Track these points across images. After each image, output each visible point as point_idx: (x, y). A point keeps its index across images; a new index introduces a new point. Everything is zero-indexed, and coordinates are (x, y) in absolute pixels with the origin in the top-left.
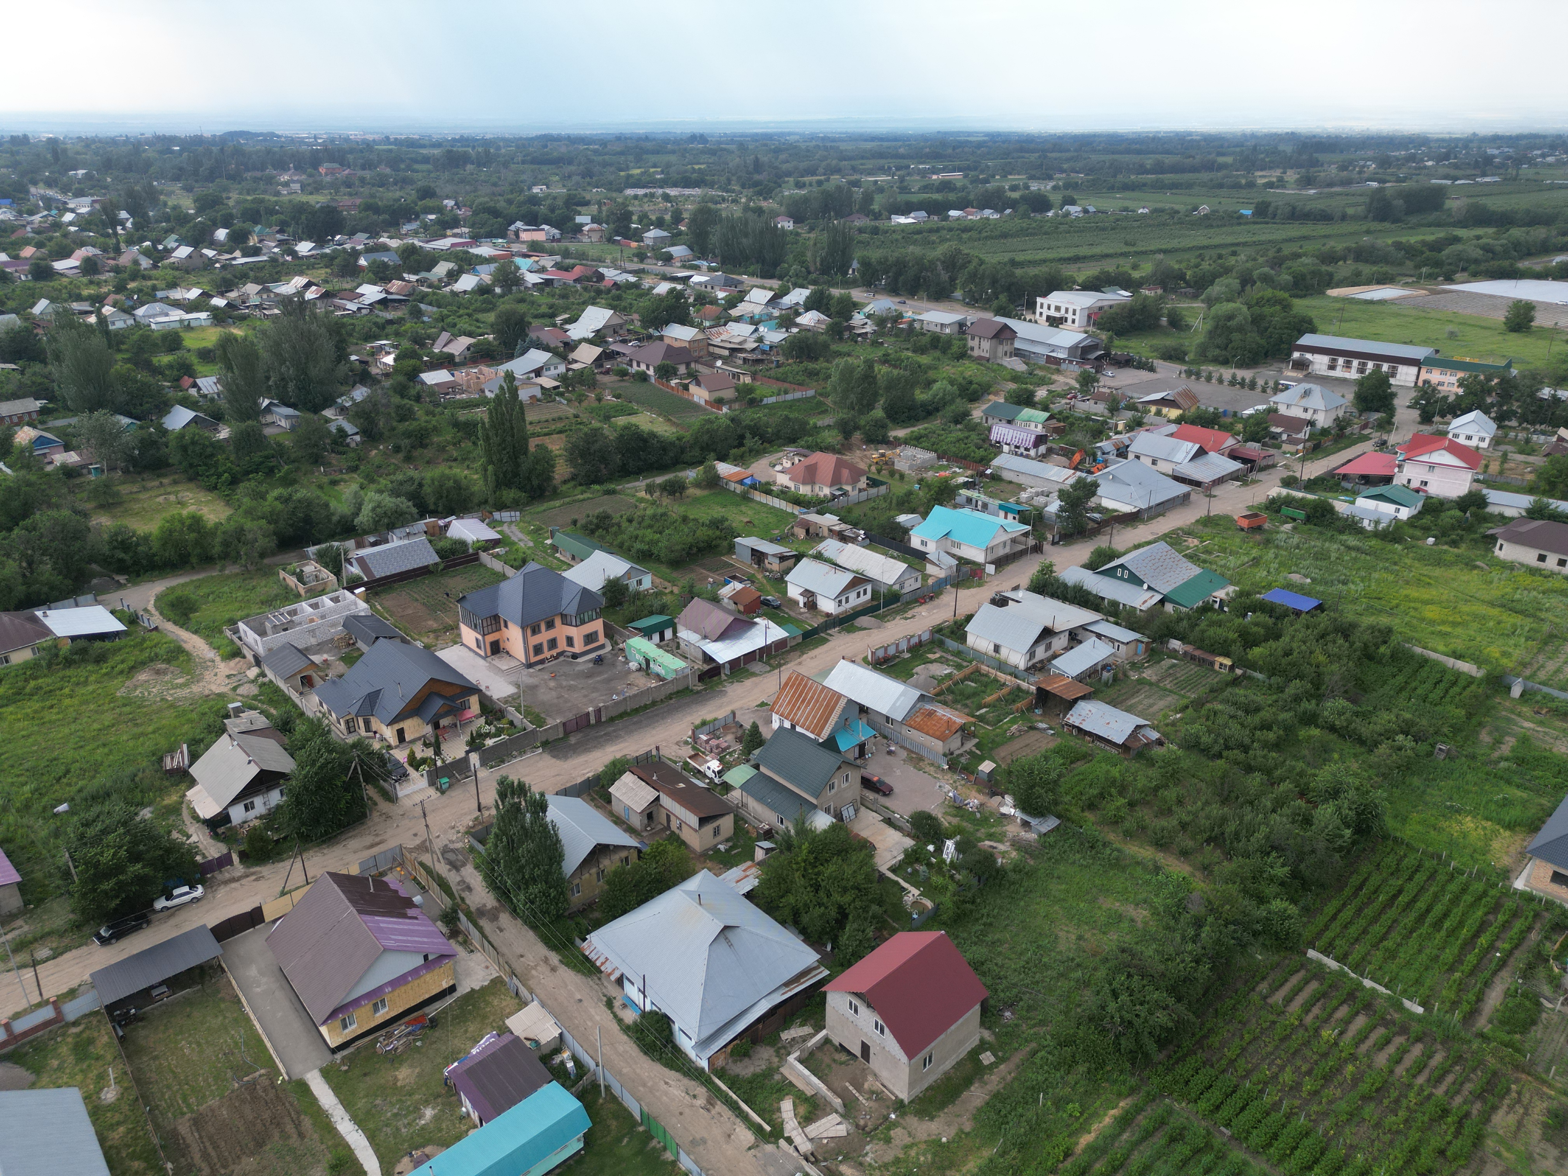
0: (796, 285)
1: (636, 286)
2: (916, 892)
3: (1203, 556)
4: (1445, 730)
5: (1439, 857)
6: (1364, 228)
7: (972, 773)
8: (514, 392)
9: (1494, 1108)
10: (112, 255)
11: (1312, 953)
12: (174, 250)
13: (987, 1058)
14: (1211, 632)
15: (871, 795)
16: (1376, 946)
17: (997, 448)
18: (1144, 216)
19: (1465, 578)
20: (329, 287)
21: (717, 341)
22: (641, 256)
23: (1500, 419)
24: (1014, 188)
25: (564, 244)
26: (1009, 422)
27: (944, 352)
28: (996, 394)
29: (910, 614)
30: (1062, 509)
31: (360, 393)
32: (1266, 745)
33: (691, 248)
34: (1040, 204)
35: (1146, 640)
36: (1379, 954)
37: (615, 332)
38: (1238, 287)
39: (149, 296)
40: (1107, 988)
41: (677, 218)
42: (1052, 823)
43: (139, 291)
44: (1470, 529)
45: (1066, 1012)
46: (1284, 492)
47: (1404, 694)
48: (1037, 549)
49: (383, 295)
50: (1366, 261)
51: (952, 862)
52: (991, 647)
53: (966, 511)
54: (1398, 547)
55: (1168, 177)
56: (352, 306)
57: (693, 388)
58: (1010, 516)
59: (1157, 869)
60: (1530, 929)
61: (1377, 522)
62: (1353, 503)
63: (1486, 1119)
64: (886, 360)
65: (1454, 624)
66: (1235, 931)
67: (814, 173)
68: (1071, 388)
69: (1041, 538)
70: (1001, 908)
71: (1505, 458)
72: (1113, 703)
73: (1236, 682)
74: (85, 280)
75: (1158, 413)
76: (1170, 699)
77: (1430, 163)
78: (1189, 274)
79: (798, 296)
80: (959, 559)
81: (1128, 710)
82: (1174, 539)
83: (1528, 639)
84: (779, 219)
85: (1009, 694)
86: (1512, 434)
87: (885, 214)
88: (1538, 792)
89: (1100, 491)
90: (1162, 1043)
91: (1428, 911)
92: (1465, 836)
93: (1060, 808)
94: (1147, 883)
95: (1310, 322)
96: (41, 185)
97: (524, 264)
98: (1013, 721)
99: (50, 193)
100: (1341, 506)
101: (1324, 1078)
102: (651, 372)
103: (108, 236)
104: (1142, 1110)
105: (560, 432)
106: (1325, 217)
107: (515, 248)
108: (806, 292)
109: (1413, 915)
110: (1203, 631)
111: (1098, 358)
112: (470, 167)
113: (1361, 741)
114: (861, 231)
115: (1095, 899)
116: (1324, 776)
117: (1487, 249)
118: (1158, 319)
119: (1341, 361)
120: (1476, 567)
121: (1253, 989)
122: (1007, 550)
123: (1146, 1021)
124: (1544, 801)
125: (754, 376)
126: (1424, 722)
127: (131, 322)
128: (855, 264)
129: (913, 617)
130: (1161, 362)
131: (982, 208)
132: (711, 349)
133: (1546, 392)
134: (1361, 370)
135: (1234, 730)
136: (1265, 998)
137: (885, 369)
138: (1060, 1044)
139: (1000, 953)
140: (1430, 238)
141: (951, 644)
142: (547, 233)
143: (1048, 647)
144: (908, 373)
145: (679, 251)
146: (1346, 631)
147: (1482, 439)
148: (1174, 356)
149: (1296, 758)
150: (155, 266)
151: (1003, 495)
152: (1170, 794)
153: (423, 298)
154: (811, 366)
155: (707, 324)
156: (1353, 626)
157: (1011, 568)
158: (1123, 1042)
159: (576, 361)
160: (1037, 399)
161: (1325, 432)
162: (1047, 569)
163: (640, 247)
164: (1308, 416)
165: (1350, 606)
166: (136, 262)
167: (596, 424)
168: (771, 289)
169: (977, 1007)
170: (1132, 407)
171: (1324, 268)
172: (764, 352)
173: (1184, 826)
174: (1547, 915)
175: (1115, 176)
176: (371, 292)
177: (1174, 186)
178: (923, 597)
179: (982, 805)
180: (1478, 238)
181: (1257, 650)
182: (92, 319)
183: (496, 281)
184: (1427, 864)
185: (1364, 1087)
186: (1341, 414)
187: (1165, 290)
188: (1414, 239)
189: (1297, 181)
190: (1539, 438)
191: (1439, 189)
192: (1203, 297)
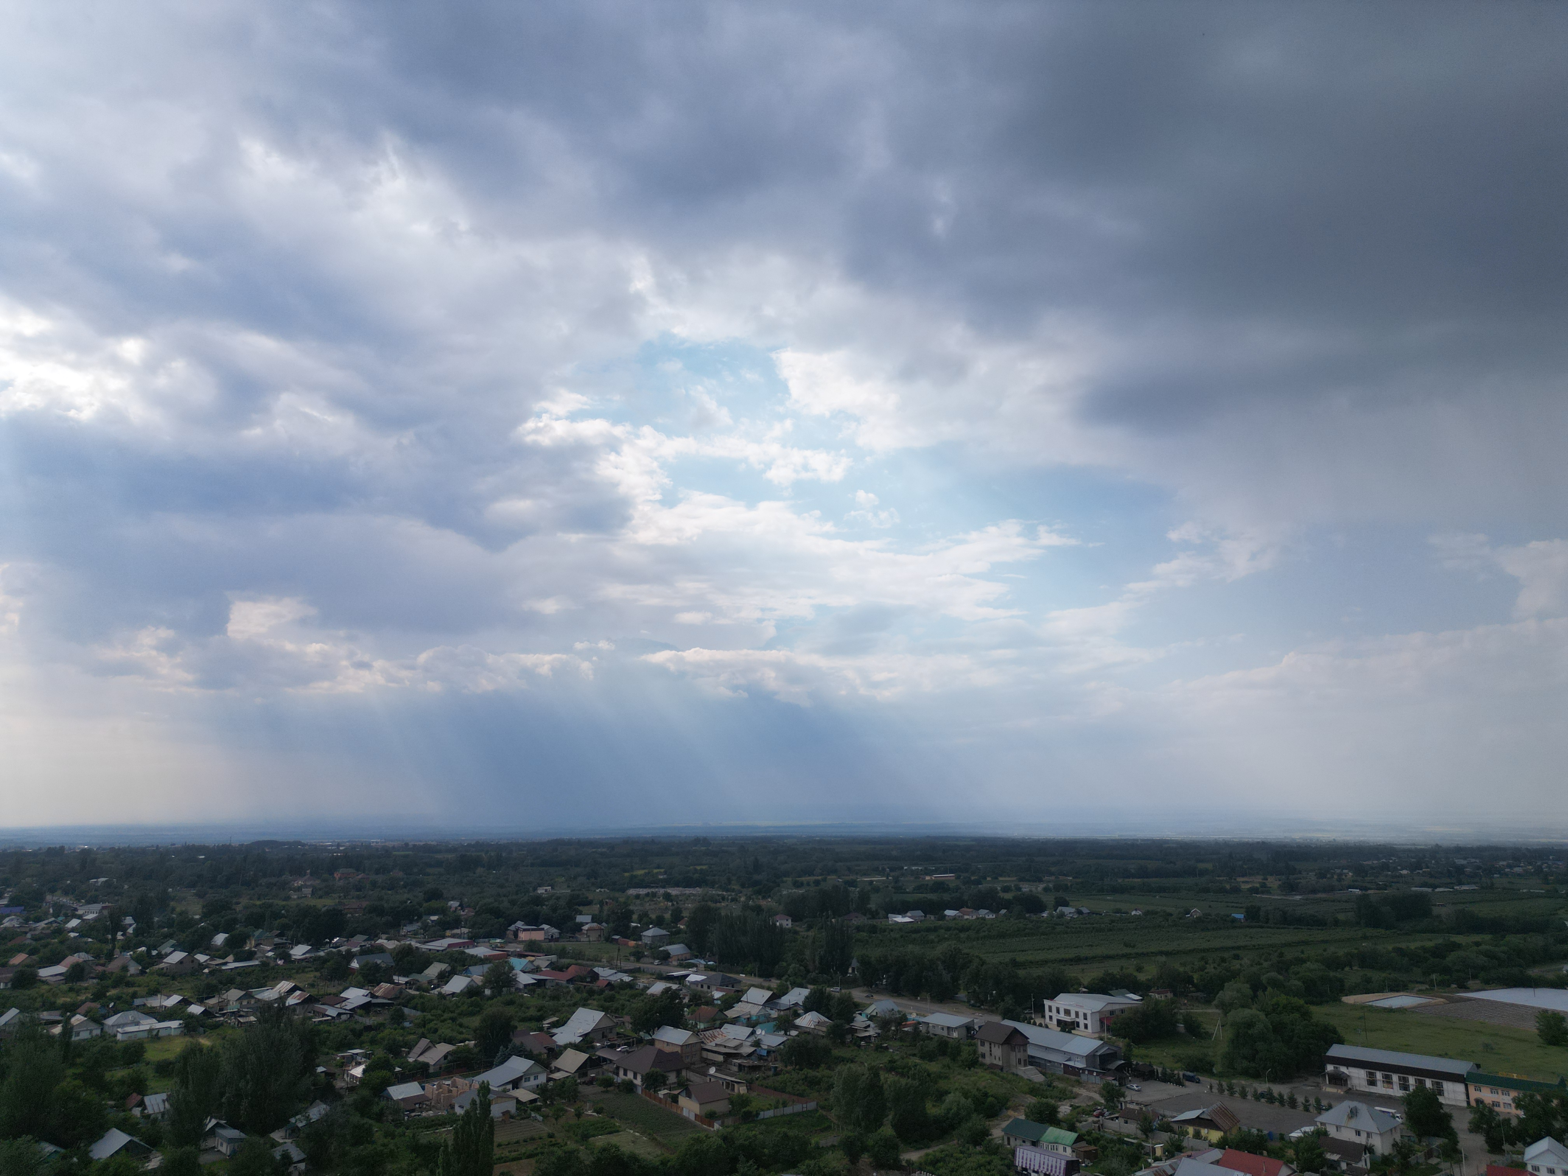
0: (796, 985)
1: (630, 986)
6: (1360, 934)
8: (486, 1106)
10: (102, 961)
12: (167, 955)
18: (1138, 918)
20: (314, 992)
21: (711, 1045)
22: (638, 955)
24: (1006, 889)
25: (560, 944)
26: (1034, 1144)
27: (954, 1059)
28: (1015, 1108)
31: (317, 1111)
33: (689, 947)
34: (1034, 905)
37: (604, 1036)
38: (1249, 992)
39: (125, 1004)
41: (677, 916)
43: (119, 998)
49: (368, 999)
50: (1373, 967)
55: (1154, 881)
56: (332, 1012)
57: (683, 1101)
64: (891, 1067)
67: (811, 874)
68: (1097, 1104)
74: (65, 987)
75: (1197, 1136)
77: (1404, 872)
78: (1196, 977)
79: (797, 996)
84: (777, 917)
87: (882, 913)
95: (1335, 1031)
96: (59, 892)
97: (518, 963)
99: (64, 900)
102: (638, 1081)
103: (106, 941)
105: (530, 1156)
106: (1317, 923)
107: (511, 948)
108: (805, 992)
111: (1119, 1069)
112: (480, 870)
114: (859, 929)
117: (1491, 956)
118: (1174, 1025)
119: (1379, 1075)
125: (750, 1085)
127: (97, 1032)
128: (855, 963)
131: (977, 908)
132: (705, 1054)
134: (1404, 1087)
137: (892, 1078)
140: (1429, 944)
142: (546, 932)
144: (916, 1083)
145: (676, 949)
150: (143, 972)
153: (408, 1002)
154: (812, 1073)
155: (701, 1026)
159: (558, 1070)
160: (1060, 1116)
161: (1386, 1160)
163: (637, 946)
164: (1362, 1140)
166: (125, 968)
167: (571, 1145)
168: (769, 989)
170: (1167, 1128)
171: (1332, 974)
172: (761, 1057)
175: (1102, 879)
176: (355, 996)
177: (1161, 890)
180: (1477, 944)
182: (57, 1030)
183: (487, 982)
186: (1398, 1138)
187: (1175, 994)
188: (1413, 945)
189: (1279, 887)
191: (1423, 896)
192: (1216, 1002)
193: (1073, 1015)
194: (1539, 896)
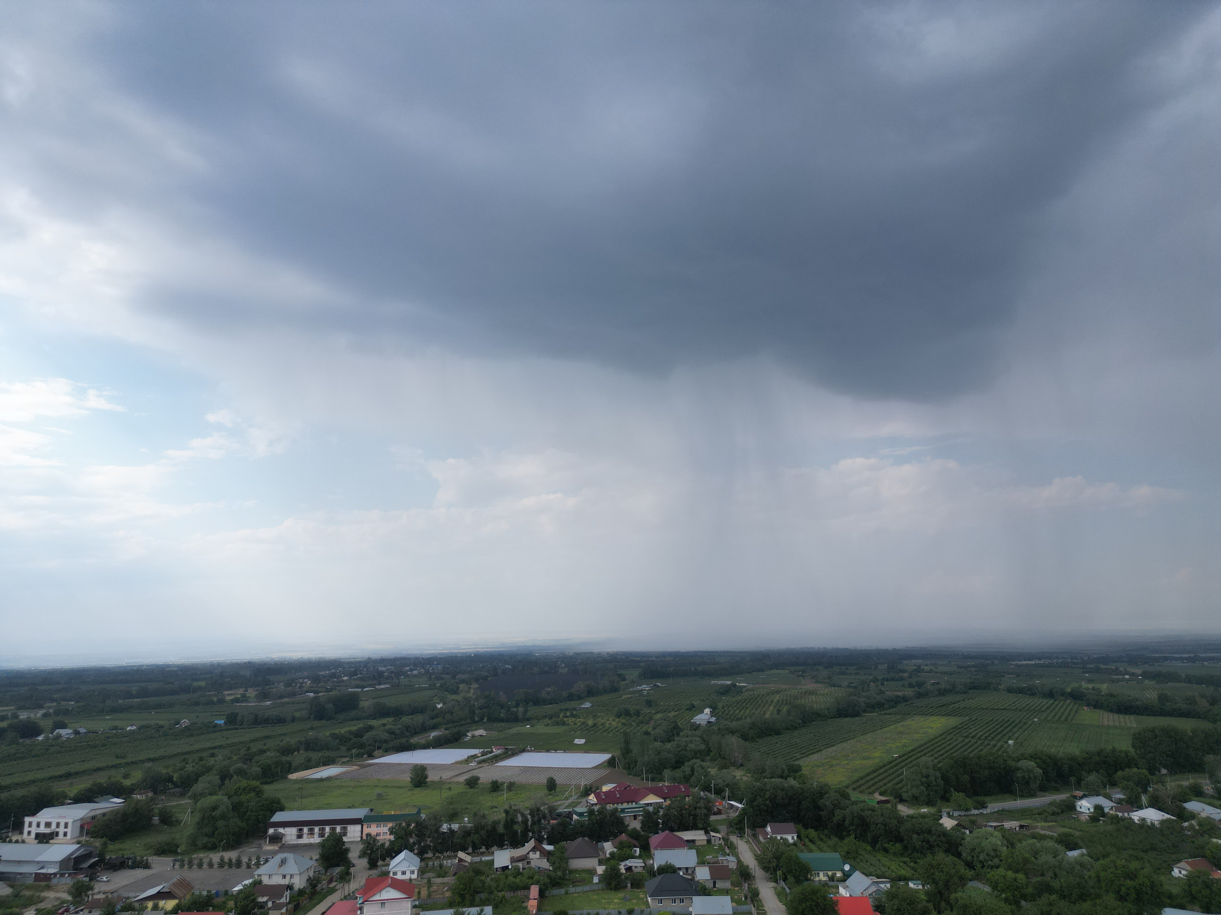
6: (309, 726)
18: (131, 733)
23: (421, 854)
34: (30, 730)
38: (219, 782)
50: (314, 750)
55: (152, 700)
68: (63, 902)
71: (429, 883)
75: (155, 908)
77: (345, 678)
78: (176, 777)
86: (431, 864)
95: (279, 802)
106: (280, 721)
111: (92, 866)
117: (391, 732)
118: (150, 819)
119: (305, 830)
130: (155, 858)
133: (445, 827)
134: (322, 835)
140: (354, 728)
147: (413, 872)
148: (164, 850)
161: (301, 892)
164: (286, 882)
170: (129, 907)
171: (284, 758)
175: (104, 701)
177: (158, 706)
180: (384, 725)
186: (311, 874)
187: (155, 793)
188: (343, 730)
189: (256, 696)
190: (447, 863)
191: (355, 694)
192: (189, 794)
193: (54, 826)
194: (424, 689)
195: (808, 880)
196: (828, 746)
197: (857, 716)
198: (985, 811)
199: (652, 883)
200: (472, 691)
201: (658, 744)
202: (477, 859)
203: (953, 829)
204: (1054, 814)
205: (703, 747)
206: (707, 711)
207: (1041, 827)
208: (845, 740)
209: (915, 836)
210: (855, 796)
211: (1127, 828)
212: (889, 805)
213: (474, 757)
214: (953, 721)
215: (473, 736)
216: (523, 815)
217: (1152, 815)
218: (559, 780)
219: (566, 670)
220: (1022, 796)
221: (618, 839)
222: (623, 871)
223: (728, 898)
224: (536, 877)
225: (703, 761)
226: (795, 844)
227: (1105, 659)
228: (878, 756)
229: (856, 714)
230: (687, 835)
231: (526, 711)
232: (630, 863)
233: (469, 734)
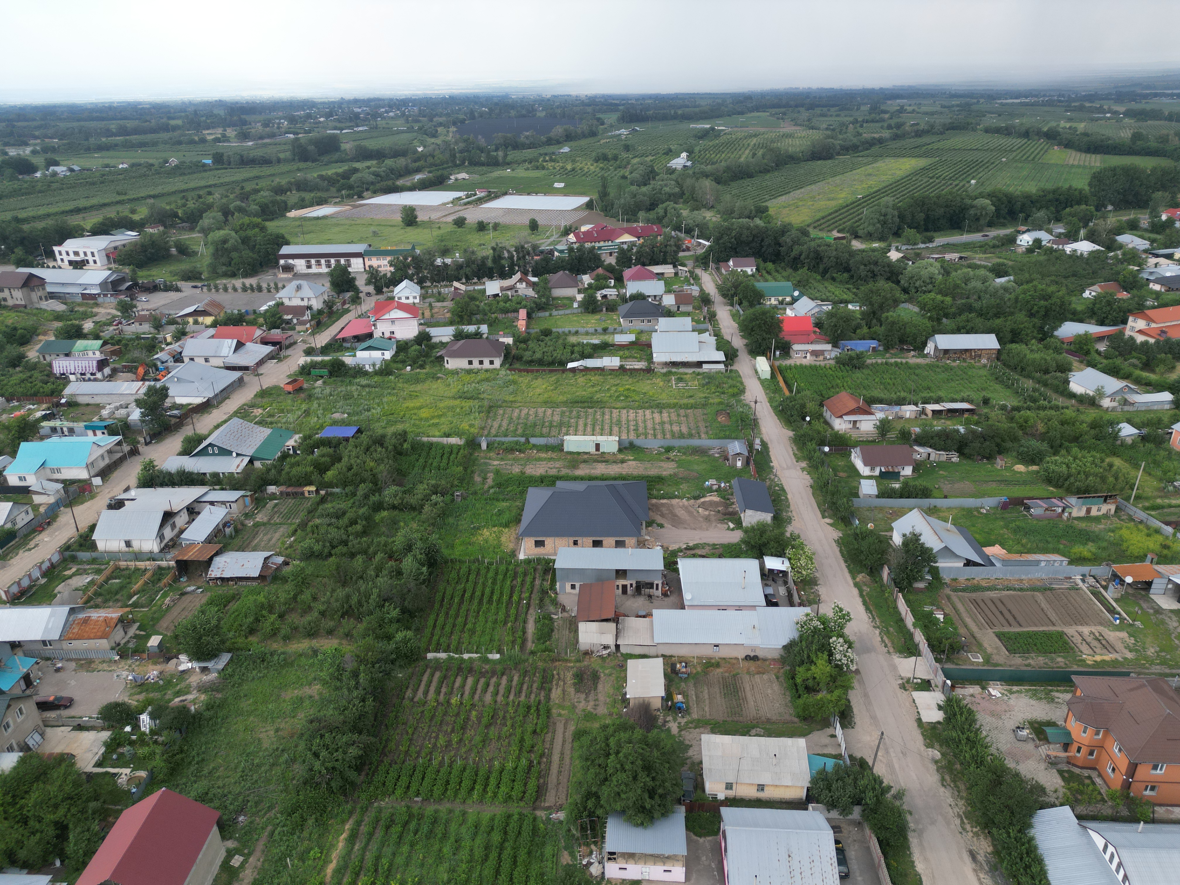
2: (127, 771)
3: (269, 420)
4: (456, 483)
5: (478, 560)
6: (295, 167)
7: (144, 652)
9: (550, 690)
11: (430, 656)
13: (236, 861)
14: (294, 471)
15: (52, 715)
16: (463, 631)
17: (64, 379)
18: (124, 170)
19: (435, 386)
23: (420, 282)
26: (67, 355)
28: (45, 333)
29: (32, 544)
30: (143, 415)
32: (357, 535)
34: (25, 167)
35: (249, 493)
36: (466, 635)
38: (222, 218)
40: (309, 755)
42: (225, 658)
44: (427, 355)
45: (286, 790)
46: (309, 359)
47: (427, 469)
48: (134, 452)
50: (305, 190)
51: (151, 730)
52: (123, 544)
53: (55, 439)
54: (392, 378)
55: (134, 138)
58: (99, 433)
59: (315, 652)
60: (534, 579)
61: (374, 365)
62: (355, 356)
63: (548, 698)
65: (439, 416)
66: (380, 667)
68: (114, 317)
69: (134, 443)
70: (206, 743)
71: (431, 306)
72: (241, 549)
73: (323, 500)
75: (196, 322)
76: (282, 530)
77: (322, 119)
78: (180, 212)
80: (65, 482)
81: (254, 549)
82: (243, 413)
83: (479, 413)
85: (153, 575)
86: (430, 291)
88: (513, 499)
89: (171, 393)
90: (358, 769)
91: (483, 595)
92: (486, 541)
93: (228, 644)
94: (312, 665)
95: (283, 237)
98: (164, 596)
100: (348, 360)
101: (462, 728)
104: (362, 821)
106: (266, 162)
109: (476, 601)
110: (288, 473)
111: (129, 288)
113: (413, 508)
115: (279, 696)
116: (399, 540)
117: (377, 175)
118: (167, 250)
119: (313, 261)
120: (438, 378)
121: (404, 698)
122: (107, 461)
123: (344, 760)
124: (518, 503)
126: (443, 482)
129: (37, 545)
130: (183, 283)
133: (439, 261)
134: (328, 266)
135: (334, 533)
136: (412, 700)
138: (289, 815)
139: (219, 777)
140: (340, 170)
141: (84, 555)
143: (173, 526)
146: (380, 441)
147: (415, 298)
148: (192, 276)
149: (378, 535)
151: (85, 417)
152: (307, 596)
156: (383, 436)
157: (116, 475)
158: (333, 784)
160: (86, 331)
161: (320, 312)
162: (149, 466)
164: (305, 303)
165: (377, 424)
169: (215, 828)
170: (172, 322)
171: (278, 198)
173: (323, 614)
174: (540, 567)
175: (87, 139)
177: (142, 145)
178: (40, 525)
179: (161, 673)
180: (369, 167)
181: (329, 474)
184: (473, 567)
185: (485, 721)
186: (326, 298)
187: (165, 227)
188: (330, 172)
189: (236, 136)
190: (445, 291)
191: (334, 137)
192: (198, 228)
193: (82, 255)
194: (403, 132)
195: (760, 304)
196: (797, 188)
197: (830, 158)
198: (931, 245)
199: (624, 308)
200: (451, 135)
201: (634, 188)
202: (470, 288)
203: (898, 260)
204: (994, 247)
205: (677, 190)
206: (684, 155)
207: (979, 258)
208: (814, 182)
209: (862, 267)
210: (814, 233)
211: (1057, 258)
212: (844, 242)
213: (459, 199)
214: (921, 163)
215: (456, 180)
216: (508, 251)
217: (1084, 247)
218: (540, 222)
219: (544, 114)
220: (969, 231)
221: (595, 273)
222: (599, 298)
223: (690, 319)
224: (524, 303)
225: (676, 203)
226: (753, 275)
227: (1092, 97)
228: (843, 196)
229: (829, 157)
230: (657, 269)
231: (506, 155)
232: (604, 292)
233: (452, 177)
